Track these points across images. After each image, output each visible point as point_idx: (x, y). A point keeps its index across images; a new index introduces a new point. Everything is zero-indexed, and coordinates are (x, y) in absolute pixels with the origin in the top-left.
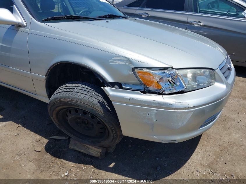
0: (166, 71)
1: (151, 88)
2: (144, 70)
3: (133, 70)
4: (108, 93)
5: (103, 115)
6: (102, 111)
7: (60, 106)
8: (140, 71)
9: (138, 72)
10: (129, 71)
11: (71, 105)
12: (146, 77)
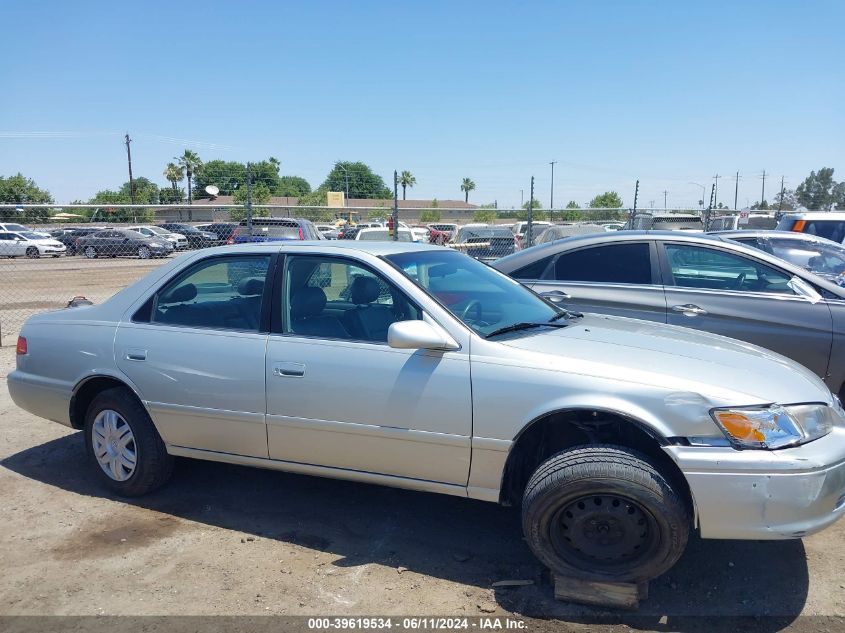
0: (769, 410)
1: (745, 441)
2: (732, 411)
3: (711, 412)
4: (674, 455)
5: (661, 500)
6: (661, 493)
7: (571, 493)
8: (723, 413)
9: (721, 415)
10: (704, 414)
11: (601, 486)
12: (735, 422)
